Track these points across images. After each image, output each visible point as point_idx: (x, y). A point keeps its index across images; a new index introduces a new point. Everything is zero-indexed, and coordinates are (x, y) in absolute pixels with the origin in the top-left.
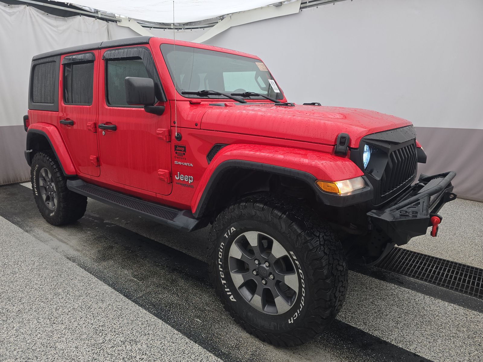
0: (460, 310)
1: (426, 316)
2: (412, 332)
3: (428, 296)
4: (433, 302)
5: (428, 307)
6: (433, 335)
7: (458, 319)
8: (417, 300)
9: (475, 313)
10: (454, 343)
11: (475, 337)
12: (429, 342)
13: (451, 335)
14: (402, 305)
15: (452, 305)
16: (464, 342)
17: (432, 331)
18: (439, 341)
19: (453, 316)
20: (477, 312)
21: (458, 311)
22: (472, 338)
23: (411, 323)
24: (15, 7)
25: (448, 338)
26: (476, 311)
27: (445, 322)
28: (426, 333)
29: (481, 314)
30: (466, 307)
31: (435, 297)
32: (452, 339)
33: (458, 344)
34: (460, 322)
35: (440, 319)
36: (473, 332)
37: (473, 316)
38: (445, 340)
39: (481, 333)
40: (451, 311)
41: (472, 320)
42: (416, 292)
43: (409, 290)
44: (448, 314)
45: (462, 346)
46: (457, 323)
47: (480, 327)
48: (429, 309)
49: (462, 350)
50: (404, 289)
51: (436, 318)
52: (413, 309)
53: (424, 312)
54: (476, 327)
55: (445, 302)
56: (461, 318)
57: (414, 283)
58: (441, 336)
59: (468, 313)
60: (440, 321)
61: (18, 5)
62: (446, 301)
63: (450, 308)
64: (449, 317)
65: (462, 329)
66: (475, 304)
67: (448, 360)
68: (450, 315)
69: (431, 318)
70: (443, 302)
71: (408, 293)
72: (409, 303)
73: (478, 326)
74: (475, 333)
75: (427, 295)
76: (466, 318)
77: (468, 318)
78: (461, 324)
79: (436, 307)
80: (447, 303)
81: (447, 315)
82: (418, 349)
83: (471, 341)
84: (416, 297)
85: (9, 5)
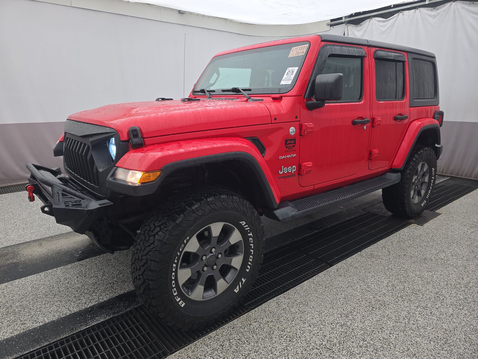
0: (31, 324)
1: (53, 297)
2: (51, 281)
3: (68, 314)
4: (59, 312)
5: (58, 305)
6: (37, 289)
7: (28, 314)
8: (72, 303)
9: (16, 333)
10: (19, 295)
11: (6, 310)
12: (35, 284)
13: (24, 298)
14: (77, 291)
15: (41, 324)
16: (13, 301)
17: (39, 291)
18: (30, 289)
19: (33, 313)
20: (14, 336)
21: (32, 322)
22: (8, 308)
23: (57, 285)
24: (441, 8)
25: (26, 295)
26: (16, 336)
27: (36, 304)
28: (42, 287)
29: (10, 336)
30: (28, 332)
31: (62, 319)
32: (23, 296)
33: (16, 296)
34: (24, 313)
35: (41, 303)
36: (9, 312)
37: (16, 328)
38: (26, 292)
39: (3, 316)
40: (38, 316)
41: (15, 324)
42: (81, 309)
43: (89, 306)
44: (38, 312)
45: (12, 297)
46: (26, 310)
47: (6, 321)
48: (56, 304)
49: (11, 294)
50: (93, 304)
51: (44, 302)
52: (67, 294)
53: (57, 299)
54: (9, 319)
55: (49, 321)
56: (25, 317)
57: (94, 317)
58: (31, 293)
59: (22, 327)
60: (40, 302)
61: (443, 5)
62: (48, 323)
63: (41, 319)
64: (35, 310)
65: (19, 309)
66: (20, 344)
67: (17, 284)
68: (37, 312)
69: (48, 299)
70: (52, 320)
71: (86, 303)
72: (75, 297)
73: (8, 321)
74: (7, 314)
75: (70, 315)
76: (21, 321)
77: (19, 321)
78: (22, 312)
79: (53, 310)
80: (47, 321)
81: (39, 310)
82: (38, 276)
83: (8, 305)
84: (75, 305)
85: (434, 8)
